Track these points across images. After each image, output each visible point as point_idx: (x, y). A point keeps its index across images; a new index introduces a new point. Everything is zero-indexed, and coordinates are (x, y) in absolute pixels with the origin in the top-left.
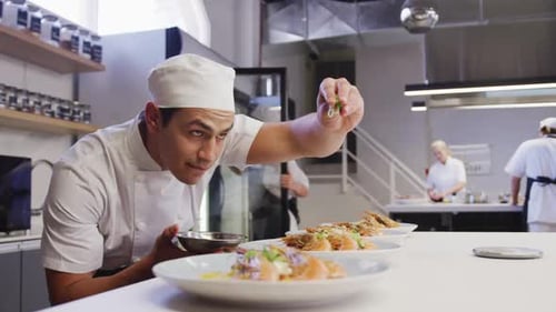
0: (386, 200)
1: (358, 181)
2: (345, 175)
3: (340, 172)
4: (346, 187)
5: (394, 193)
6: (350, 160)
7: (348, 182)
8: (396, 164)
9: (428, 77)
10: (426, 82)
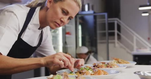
0: (132, 50)
1: (121, 42)
2: (116, 40)
3: (114, 39)
4: (117, 45)
5: (135, 47)
6: (118, 35)
7: (118, 43)
8: (136, 36)
9: (149, 2)
10: (148, 4)
